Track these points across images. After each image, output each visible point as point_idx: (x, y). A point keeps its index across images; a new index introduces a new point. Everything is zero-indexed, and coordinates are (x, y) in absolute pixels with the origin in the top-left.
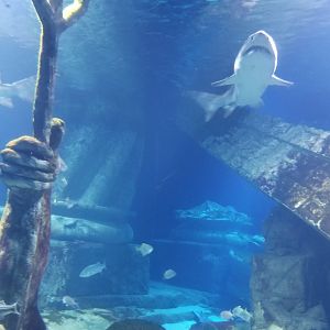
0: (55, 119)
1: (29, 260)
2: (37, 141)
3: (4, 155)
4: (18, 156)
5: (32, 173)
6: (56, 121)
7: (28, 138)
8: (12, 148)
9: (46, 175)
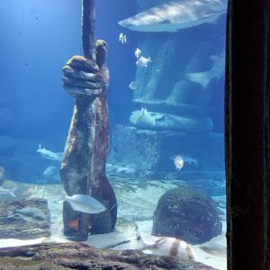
0: (99, 41)
1: (90, 145)
2: (84, 59)
3: (64, 70)
4: (73, 71)
5: (83, 83)
6: (100, 42)
7: (78, 57)
8: (69, 65)
9: (94, 85)
